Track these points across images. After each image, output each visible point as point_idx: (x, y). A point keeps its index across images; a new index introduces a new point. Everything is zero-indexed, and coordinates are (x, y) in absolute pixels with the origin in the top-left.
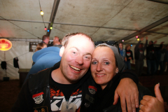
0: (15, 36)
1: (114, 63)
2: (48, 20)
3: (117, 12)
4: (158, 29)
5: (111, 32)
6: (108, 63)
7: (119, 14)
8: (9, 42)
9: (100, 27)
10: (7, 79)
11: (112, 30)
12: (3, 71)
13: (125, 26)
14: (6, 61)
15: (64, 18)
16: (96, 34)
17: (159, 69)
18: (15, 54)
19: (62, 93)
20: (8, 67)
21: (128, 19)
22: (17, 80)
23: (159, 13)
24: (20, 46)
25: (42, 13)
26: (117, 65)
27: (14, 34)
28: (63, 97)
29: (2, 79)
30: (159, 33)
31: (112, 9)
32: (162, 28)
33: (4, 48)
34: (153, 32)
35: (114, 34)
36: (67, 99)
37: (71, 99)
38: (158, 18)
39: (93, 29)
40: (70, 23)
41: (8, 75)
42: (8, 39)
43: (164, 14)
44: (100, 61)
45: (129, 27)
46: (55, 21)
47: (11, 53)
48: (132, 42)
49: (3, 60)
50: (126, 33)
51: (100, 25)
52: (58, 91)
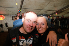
0: (6, 14)
1: (46, 24)
2: (19, 7)
3: (48, 3)
4: (65, 10)
5: (46, 12)
6: (43, 24)
7: (49, 4)
8: (4, 16)
9: (41, 10)
10: (3, 32)
11: (46, 11)
12: (1, 28)
13: (51, 9)
14: (2, 24)
15: (26, 6)
16: (39, 13)
17: (65, 27)
18: (6, 21)
19: (24, 38)
20: (3, 26)
21: (53, 6)
22: (7, 32)
23: (65, 3)
24: (8, 18)
25: (17, 4)
26: (48, 25)
27: (6, 13)
28: (25, 39)
29: (1, 31)
30: (65, 12)
31: (46, 2)
32: (67, 10)
33: (1, 19)
34: (63, 11)
35: (47, 13)
36: (26, 40)
37: (28, 40)
38: (65, 6)
39: (38, 11)
40: (29, 8)
41: (3, 30)
42: (3, 15)
43: (68, 4)
44: (40, 24)
45: (53, 9)
46: (22, 7)
47: (4, 21)
48: (54, 16)
49: (1, 24)
50: (52, 12)
51: (41, 9)
52: (22, 37)
